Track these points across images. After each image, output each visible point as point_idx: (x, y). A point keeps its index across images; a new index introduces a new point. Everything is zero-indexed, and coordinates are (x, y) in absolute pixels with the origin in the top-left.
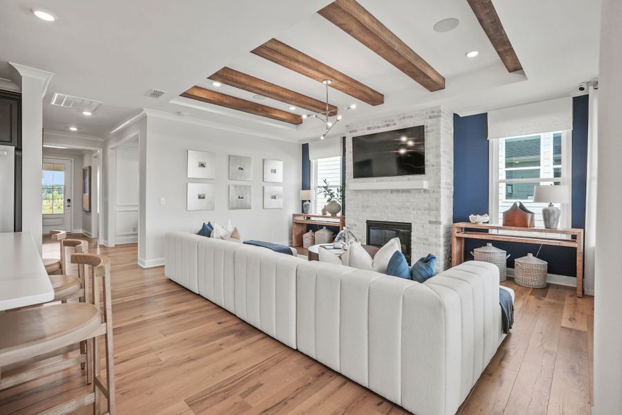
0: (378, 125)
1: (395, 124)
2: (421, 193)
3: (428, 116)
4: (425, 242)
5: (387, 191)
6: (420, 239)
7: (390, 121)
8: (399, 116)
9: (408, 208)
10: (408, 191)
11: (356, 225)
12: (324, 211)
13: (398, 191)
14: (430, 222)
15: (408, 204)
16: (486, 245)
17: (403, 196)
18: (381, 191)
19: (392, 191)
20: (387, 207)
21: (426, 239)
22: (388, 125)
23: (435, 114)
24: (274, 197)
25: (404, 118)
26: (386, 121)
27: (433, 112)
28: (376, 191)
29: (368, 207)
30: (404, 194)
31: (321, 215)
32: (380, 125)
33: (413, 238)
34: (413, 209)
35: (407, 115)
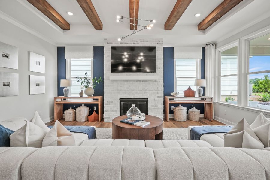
0: (128, 42)
1: (138, 44)
2: (153, 82)
3: (157, 42)
4: (156, 107)
5: (133, 81)
6: (153, 106)
7: (135, 41)
8: (141, 39)
9: (146, 90)
10: (146, 81)
11: (112, 102)
12: (81, 94)
13: (140, 81)
14: (158, 97)
15: (146, 88)
16: (178, 106)
17: (143, 84)
18: (130, 81)
19: (137, 81)
20: (133, 90)
21: (156, 106)
22: (134, 43)
23: (160, 42)
24: (38, 85)
25: (143, 41)
26: (132, 41)
27: (159, 41)
28: (127, 81)
29: (120, 90)
30: (144, 83)
31: (79, 97)
32: (129, 42)
33: (149, 106)
34: (149, 91)
35: (145, 40)
